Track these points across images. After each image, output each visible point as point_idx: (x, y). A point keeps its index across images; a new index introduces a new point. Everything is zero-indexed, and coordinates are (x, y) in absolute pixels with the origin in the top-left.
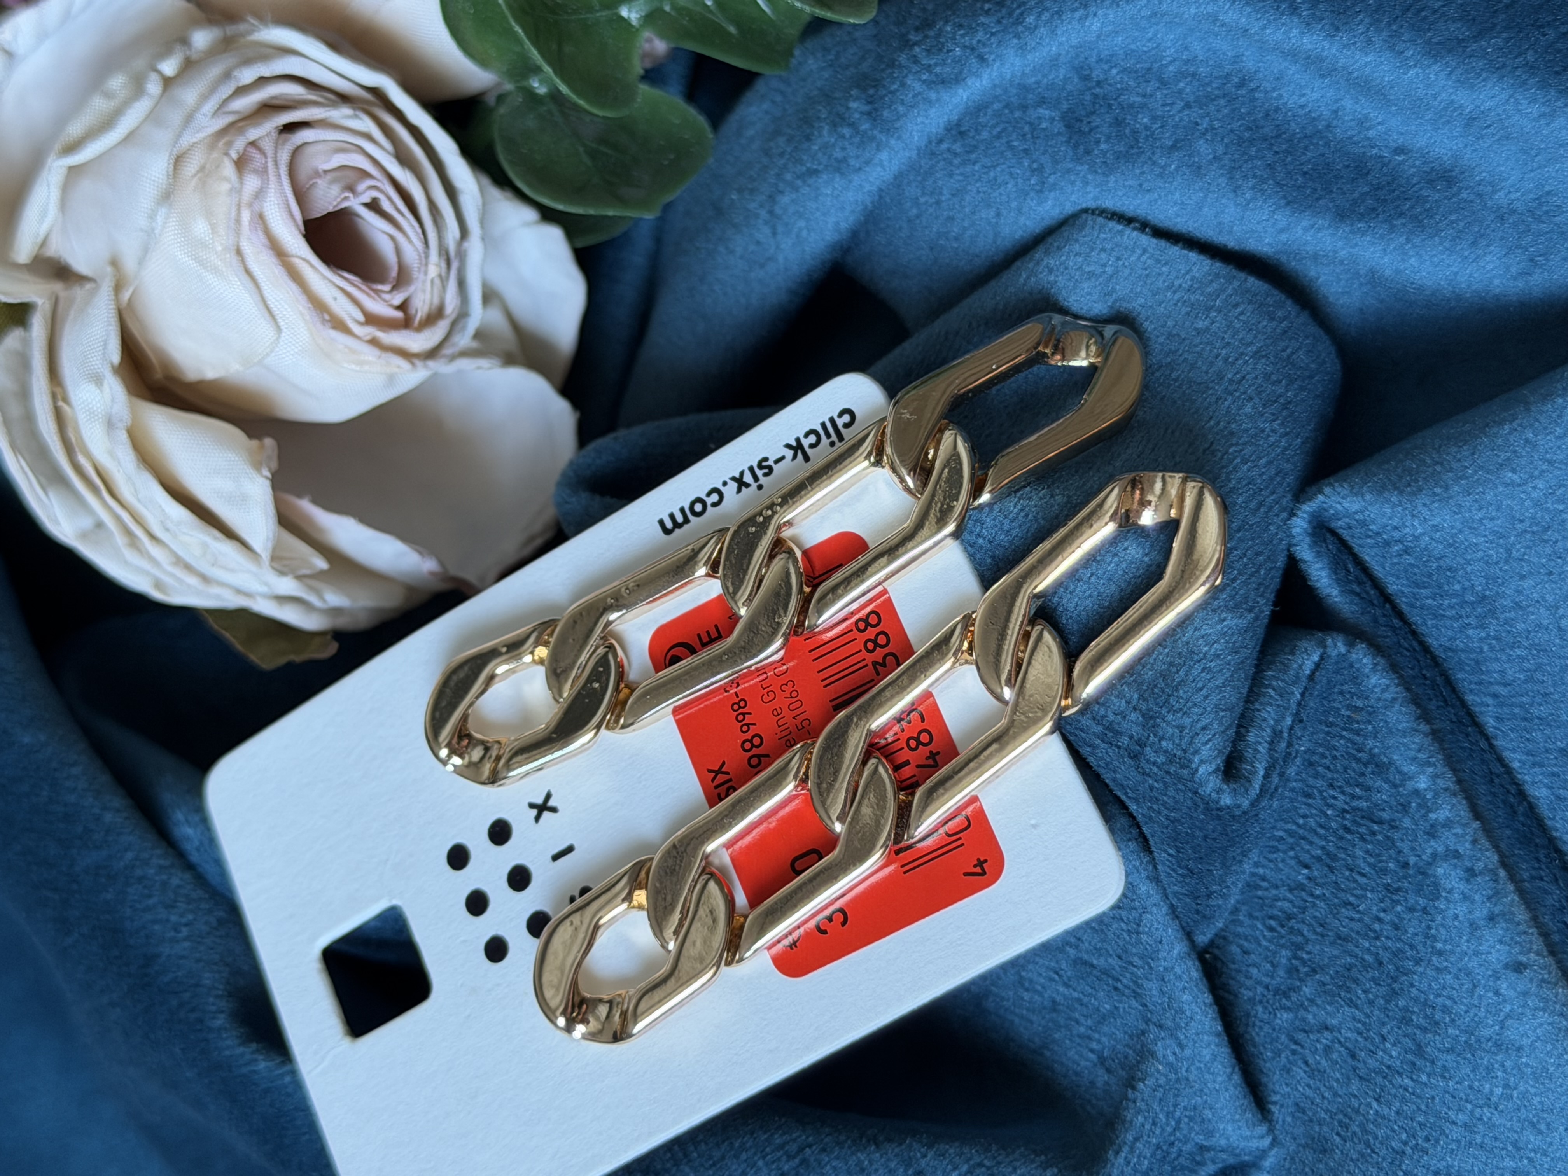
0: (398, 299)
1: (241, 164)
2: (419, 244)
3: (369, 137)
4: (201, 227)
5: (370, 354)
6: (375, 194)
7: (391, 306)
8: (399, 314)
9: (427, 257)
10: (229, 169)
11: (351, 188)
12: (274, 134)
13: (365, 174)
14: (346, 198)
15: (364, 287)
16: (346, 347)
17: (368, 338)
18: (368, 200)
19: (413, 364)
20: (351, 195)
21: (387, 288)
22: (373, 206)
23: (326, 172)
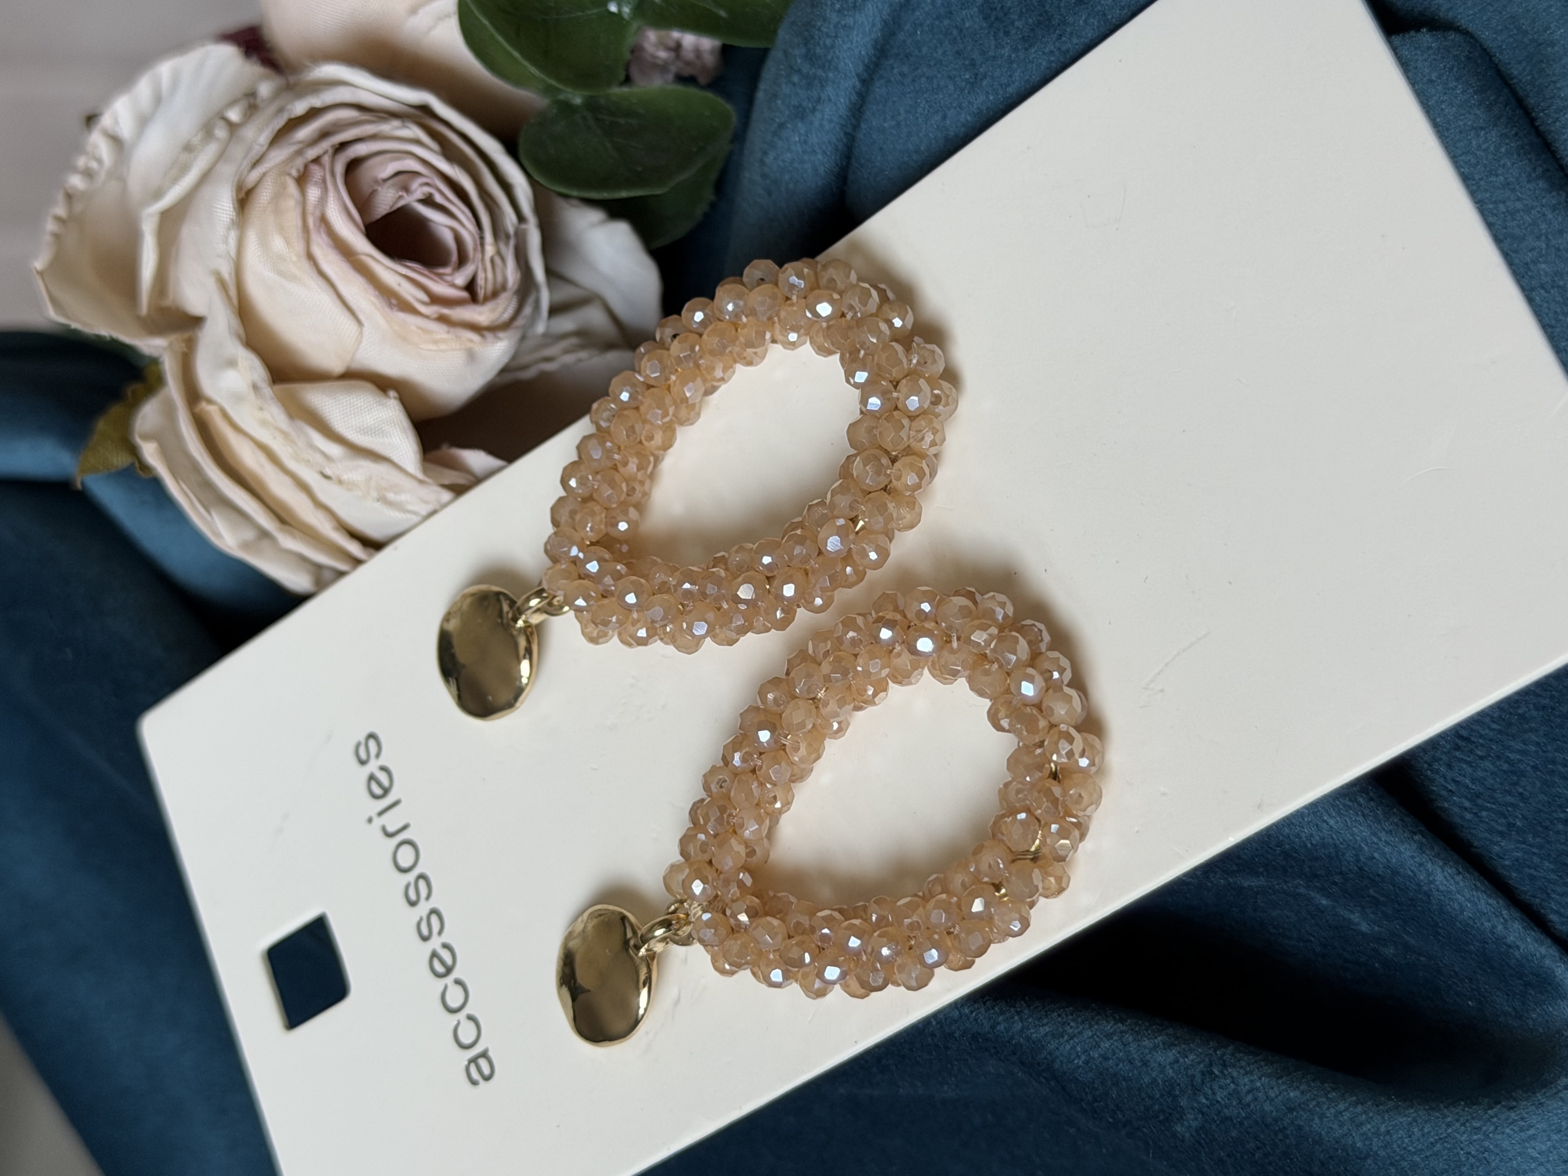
0: (461, 279)
1: (302, 180)
2: (470, 225)
3: (418, 142)
4: (278, 243)
5: (440, 330)
6: (427, 189)
7: (453, 286)
8: (464, 294)
9: (482, 238)
10: (292, 188)
11: (406, 189)
12: (330, 152)
13: (416, 174)
14: (401, 197)
15: (426, 272)
16: (419, 328)
17: (435, 316)
18: (421, 196)
19: (483, 336)
20: (404, 194)
21: (448, 270)
22: (428, 201)
23: (385, 180)
